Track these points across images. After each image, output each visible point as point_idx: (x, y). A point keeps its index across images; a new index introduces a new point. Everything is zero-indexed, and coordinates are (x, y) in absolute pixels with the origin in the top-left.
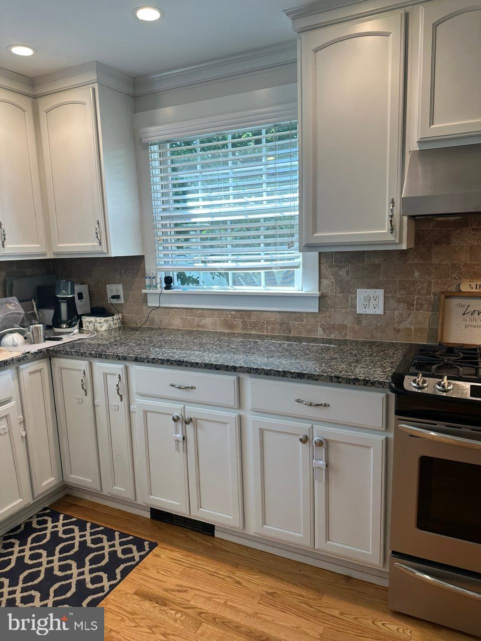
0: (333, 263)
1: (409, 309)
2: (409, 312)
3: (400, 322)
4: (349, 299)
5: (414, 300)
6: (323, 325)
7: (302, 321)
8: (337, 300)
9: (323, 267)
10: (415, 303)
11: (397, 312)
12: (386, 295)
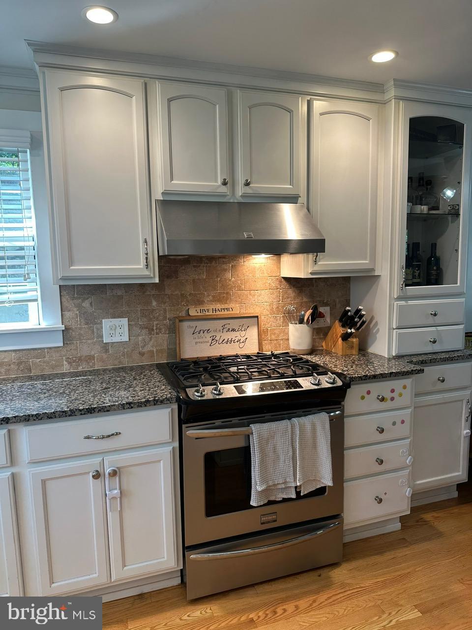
0: (76, 295)
1: (150, 334)
2: (150, 336)
3: (143, 347)
4: (95, 330)
5: (153, 326)
6: (69, 358)
7: (45, 357)
8: (82, 332)
9: (64, 299)
10: (155, 328)
11: (141, 337)
12: (130, 323)
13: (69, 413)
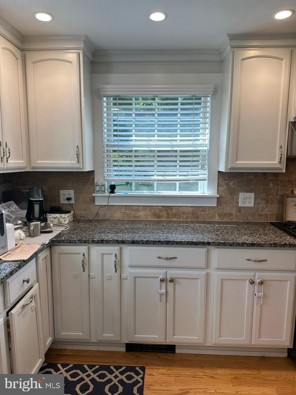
0: (226, 178)
1: (267, 203)
2: (267, 205)
3: (262, 211)
4: (235, 198)
5: (269, 199)
6: (219, 213)
7: (206, 212)
8: (227, 199)
9: (220, 180)
11: (261, 205)
12: (255, 196)
13: (241, 244)
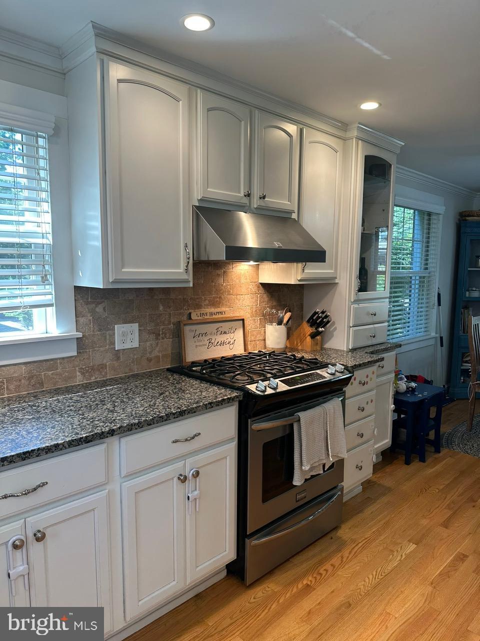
0: (90, 300)
1: (157, 339)
2: (157, 342)
3: (150, 353)
4: (108, 337)
5: (160, 331)
6: (82, 368)
7: (57, 369)
8: (95, 339)
9: (79, 304)
10: (161, 333)
11: (149, 343)
12: (140, 328)
13: (165, 418)
